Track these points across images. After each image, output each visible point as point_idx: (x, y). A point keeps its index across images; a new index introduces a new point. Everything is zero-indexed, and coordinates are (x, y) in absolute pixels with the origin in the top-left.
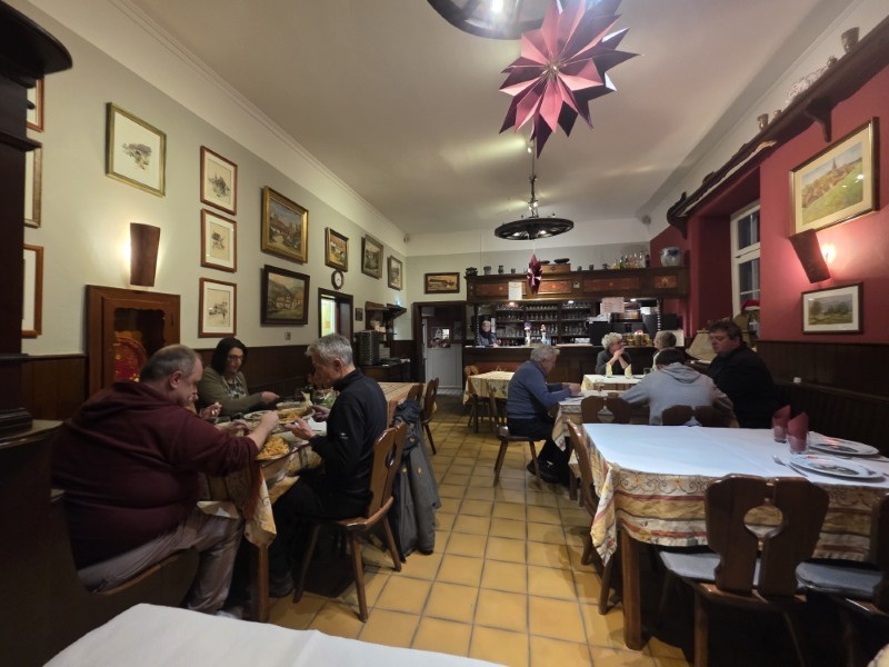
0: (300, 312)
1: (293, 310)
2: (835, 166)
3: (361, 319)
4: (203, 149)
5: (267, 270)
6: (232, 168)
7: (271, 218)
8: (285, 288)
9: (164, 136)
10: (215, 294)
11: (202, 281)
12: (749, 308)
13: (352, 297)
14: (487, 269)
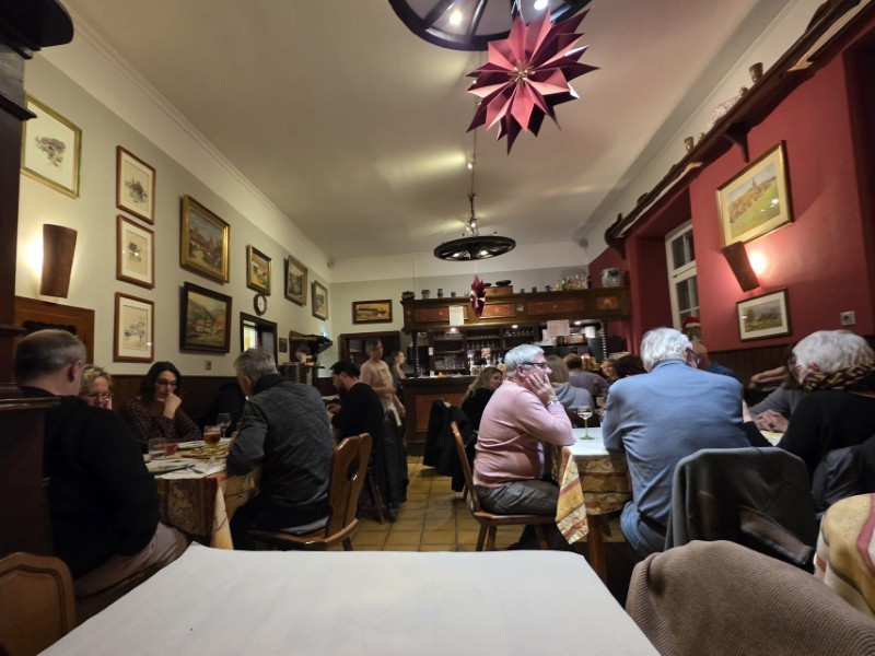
0: (221, 338)
1: (213, 336)
2: (754, 184)
3: (285, 351)
4: (119, 150)
5: (188, 287)
6: (150, 172)
7: (191, 231)
8: (205, 309)
9: (79, 133)
10: (131, 312)
11: (118, 296)
12: (689, 325)
13: (275, 324)
14: (425, 292)
